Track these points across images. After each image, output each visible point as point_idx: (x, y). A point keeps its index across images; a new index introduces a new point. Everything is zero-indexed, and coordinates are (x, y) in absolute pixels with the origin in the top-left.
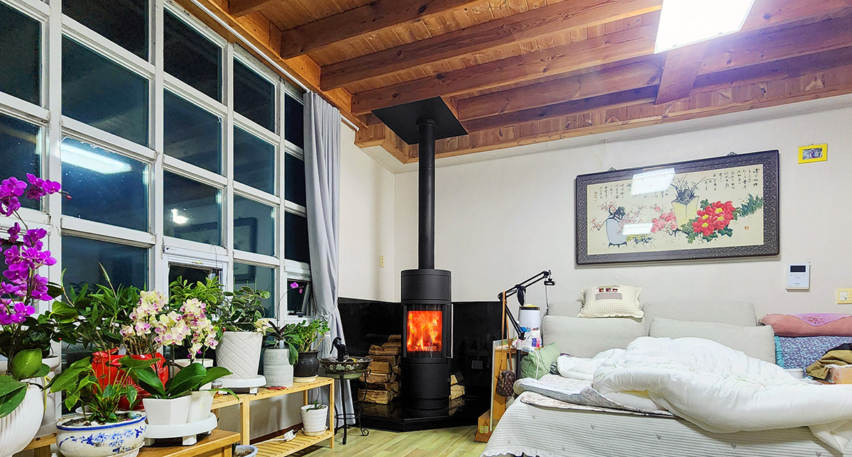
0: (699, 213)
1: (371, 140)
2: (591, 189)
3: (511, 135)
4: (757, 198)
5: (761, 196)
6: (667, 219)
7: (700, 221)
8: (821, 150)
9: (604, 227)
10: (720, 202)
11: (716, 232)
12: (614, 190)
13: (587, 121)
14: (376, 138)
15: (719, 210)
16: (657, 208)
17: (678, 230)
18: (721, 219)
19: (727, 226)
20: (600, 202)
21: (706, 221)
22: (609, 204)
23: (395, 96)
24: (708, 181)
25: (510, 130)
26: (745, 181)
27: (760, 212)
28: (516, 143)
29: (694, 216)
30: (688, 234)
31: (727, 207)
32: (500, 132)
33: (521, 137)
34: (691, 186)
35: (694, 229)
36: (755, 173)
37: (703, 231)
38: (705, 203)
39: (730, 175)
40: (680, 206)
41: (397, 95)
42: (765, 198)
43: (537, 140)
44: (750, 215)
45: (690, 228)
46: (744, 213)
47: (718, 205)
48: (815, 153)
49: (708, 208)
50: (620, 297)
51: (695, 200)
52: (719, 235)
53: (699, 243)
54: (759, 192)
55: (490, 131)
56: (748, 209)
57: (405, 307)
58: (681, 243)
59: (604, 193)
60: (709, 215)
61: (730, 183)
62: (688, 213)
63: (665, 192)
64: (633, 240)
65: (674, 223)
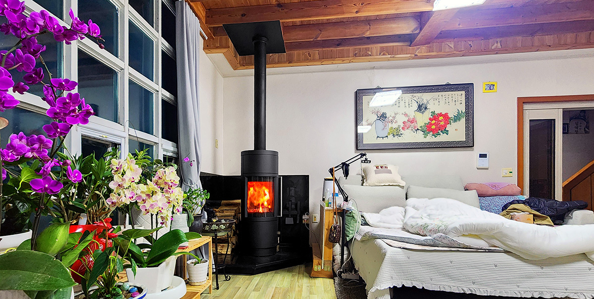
0: (430, 119)
1: (217, 48)
2: (366, 99)
3: (317, 56)
4: (462, 112)
5: (464, 111)
6: (412, 122)
7: (431, 124)
8: (494, 85)
10: (441, 113)
11: (440, 131)
13: (368, 52)
14: (221, 47)
15: (441, 118)
16: (406, 115)
17: (418, 129)
18: (442, 123)
19: (446, 128)
21: (434, 124)
22: (377, 110)
23: (243, 15)
24: (435, 99)
25: (316, 52)
26: (455, 101)
27: (463, 120)
28: (320, 63)
29: (428, 121)
30: (424, 132)
31: (446, 116)
32: (309, 54)
33: (323, 58)
34: (425, 102)
35: (428, 129)
36: (460, 95)
37: (432, 130)
38: (433, 113)
39: (447, 97)
40: (419, 114)
41: (245, 15)
42: (466, 112)
43: (334, 62)
44: (458, 122)
45: (425, 129)
46: (455, 121)
47: (441, 115)
49: (435, 117)
50: (390, 172)
51: (427, 111)
52: (441, 133)
53: (430, 138)
54: (462, 108)
55: (301, 52)
56: (457, 118)
57: (246, 179)
58: (419, 138)
60: (436, 121)
61: (447, 101)
62: (423, 119)
63: (411, 105)
64: (391, 135)
65: (416, 125)
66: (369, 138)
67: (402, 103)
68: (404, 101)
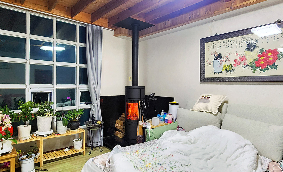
0: (259, 56)
2: (207, 45)
6: (242, 60)
7: (259, 60)
9: (212, 64)
11: (268, 66)
12: (217, 45)
15: (270, 54)
16: (237, 54)
17: (247, 65)
18: (271, 59)
19: (275, 63)
20: (211, 51)
21: (262, 60)
22: (214, 52)
24: (264, 38)
29: (256, 57)
30: (253, 68)
31: (275, 52)
34: (254, 41)
35: (256, 65)
37: (261, 66)
38: (262, 50)
40: (248, 53)
45: (254, 65)
47: (269, 51)
49: (264, 53)
51: (256, 49)
52: (270, 68)
53: (259, 73)
58: (249, 72)
59: (212, 46)
60: (264, 57)
61: (276, 38)
63: (241, 45)
64: (225, 71)
65: (245, 62)
66: (209, 74)
67: (234, 44)
68: (235, 43)
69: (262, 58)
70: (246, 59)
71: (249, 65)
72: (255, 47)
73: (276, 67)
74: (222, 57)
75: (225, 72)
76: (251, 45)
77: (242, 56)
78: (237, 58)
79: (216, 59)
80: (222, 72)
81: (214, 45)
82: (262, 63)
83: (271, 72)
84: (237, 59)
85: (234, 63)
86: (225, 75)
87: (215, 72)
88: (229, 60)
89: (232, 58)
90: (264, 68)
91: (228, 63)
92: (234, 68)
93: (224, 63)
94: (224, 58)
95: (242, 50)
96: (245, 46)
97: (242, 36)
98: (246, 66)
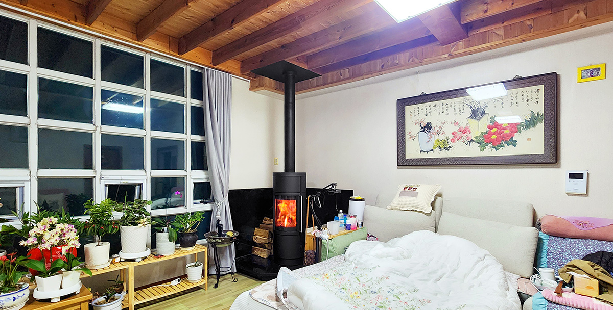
0: (489, 127)
2: (408, 109)
3: (348, 75)
4: (538, 114)
5: (542, 112)
6: (464, 132)
7: (490, 133)
8: (599, 69)
9: (417, 138)
11: (503, 142)
12: (424, 109)
13: (395, 61)
14: (261, 86)
16: (456, 123)
17: (472, 140)
18: (507, 132)
19: (513, 137)
20: (415, 119)
21: (494, 133)
22: (420, 120)
24: (496, 101)
25: (346, 72)
26: (528, 100)
27: (541, 126)
29: (485, 129)
30: (480, 144)
33: (354, 76)
34: (482, 105)
35: (485, 140)
36: (536, 91)
37: (491, 141)
38: (493, 120)
39: (515, 95)
40: (473, 122)
41: (262, 61)
42: (545, 114)
45: (482, 139)
46: (527, 127)
48: (593, 73)
50: (416, 195)
51: (485, 117)
52: (506, 145)
53: (489, 152)
54: (540, 109)
55: (335, 73)
56: (530, 123)
58: (474, 151)
59: (417, 112)
60: (497, 128)
61: (515, 101)
62: (479, 128)
63: (462, 111)
64: (438, 148)
65: (469, 135)
66: (412, 152)
67: (451, 110)
68: (453, 107)
69: (494, 130)
70: (470, 131)
71: (475, 139)
72: (483, 113)
73: (514, 143)
74: (433, 127)
75: (437, 150)
76: (477, 111)
77: (463, 126)
78: (456, 129)
79: (423, 131)
80: (432, 150)
81: (420, 109)
82: (494, 137)
83: (507, 151)
84: (456, 131)
85: (451, 136)
86: (437, 154)
87: (422, 151)
88: (444, 133)
89: (449, 130)
90: (497, 145)
91: (442, 137)
92: (451, 144)
93: (436, 137)
94: (436, 129)
95: (464, 119)
96: (469, 112)
97: (464, 98)
98: (470, 142)
